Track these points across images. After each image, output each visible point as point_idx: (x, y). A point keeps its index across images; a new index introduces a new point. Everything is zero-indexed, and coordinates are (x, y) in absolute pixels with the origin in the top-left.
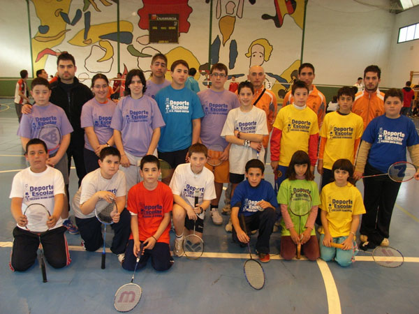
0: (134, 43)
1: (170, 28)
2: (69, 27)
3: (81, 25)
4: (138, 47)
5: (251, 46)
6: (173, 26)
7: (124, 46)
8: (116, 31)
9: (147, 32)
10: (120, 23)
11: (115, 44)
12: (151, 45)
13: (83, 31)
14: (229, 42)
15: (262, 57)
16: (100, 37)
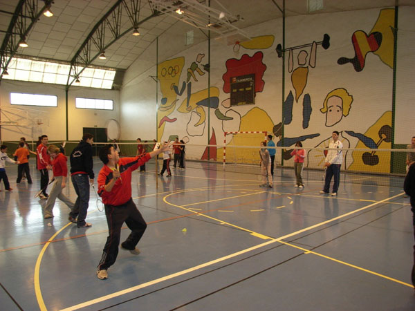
0: (220, 107)
1: (247, 89)
2: (178, 97)
3: (185, 95)
4: (222, 110)
5: (326, 100)
6: (249, 87)
7: (212, 110)
8: (207, 97)
9: (228, 95)
10: (211, 89)
11: (206, 108)
12: (233, 108)
13: (186, 100)
14: (302, 97)
15: (341, 112)
16: (197, 104)
